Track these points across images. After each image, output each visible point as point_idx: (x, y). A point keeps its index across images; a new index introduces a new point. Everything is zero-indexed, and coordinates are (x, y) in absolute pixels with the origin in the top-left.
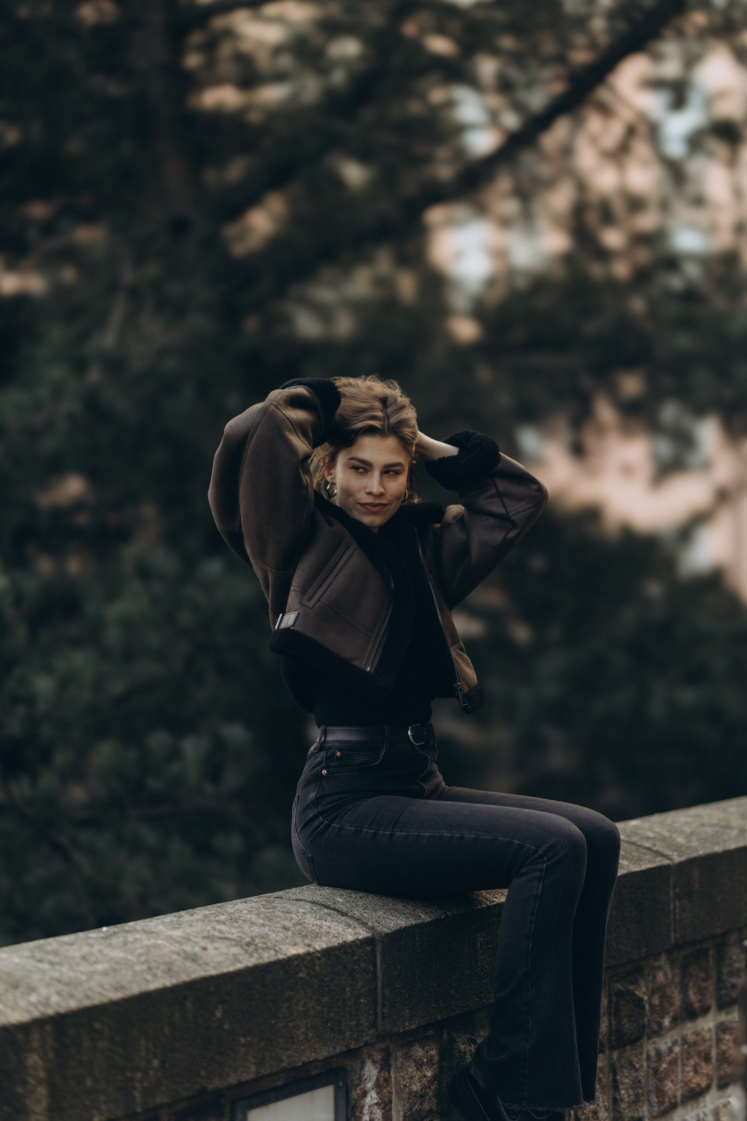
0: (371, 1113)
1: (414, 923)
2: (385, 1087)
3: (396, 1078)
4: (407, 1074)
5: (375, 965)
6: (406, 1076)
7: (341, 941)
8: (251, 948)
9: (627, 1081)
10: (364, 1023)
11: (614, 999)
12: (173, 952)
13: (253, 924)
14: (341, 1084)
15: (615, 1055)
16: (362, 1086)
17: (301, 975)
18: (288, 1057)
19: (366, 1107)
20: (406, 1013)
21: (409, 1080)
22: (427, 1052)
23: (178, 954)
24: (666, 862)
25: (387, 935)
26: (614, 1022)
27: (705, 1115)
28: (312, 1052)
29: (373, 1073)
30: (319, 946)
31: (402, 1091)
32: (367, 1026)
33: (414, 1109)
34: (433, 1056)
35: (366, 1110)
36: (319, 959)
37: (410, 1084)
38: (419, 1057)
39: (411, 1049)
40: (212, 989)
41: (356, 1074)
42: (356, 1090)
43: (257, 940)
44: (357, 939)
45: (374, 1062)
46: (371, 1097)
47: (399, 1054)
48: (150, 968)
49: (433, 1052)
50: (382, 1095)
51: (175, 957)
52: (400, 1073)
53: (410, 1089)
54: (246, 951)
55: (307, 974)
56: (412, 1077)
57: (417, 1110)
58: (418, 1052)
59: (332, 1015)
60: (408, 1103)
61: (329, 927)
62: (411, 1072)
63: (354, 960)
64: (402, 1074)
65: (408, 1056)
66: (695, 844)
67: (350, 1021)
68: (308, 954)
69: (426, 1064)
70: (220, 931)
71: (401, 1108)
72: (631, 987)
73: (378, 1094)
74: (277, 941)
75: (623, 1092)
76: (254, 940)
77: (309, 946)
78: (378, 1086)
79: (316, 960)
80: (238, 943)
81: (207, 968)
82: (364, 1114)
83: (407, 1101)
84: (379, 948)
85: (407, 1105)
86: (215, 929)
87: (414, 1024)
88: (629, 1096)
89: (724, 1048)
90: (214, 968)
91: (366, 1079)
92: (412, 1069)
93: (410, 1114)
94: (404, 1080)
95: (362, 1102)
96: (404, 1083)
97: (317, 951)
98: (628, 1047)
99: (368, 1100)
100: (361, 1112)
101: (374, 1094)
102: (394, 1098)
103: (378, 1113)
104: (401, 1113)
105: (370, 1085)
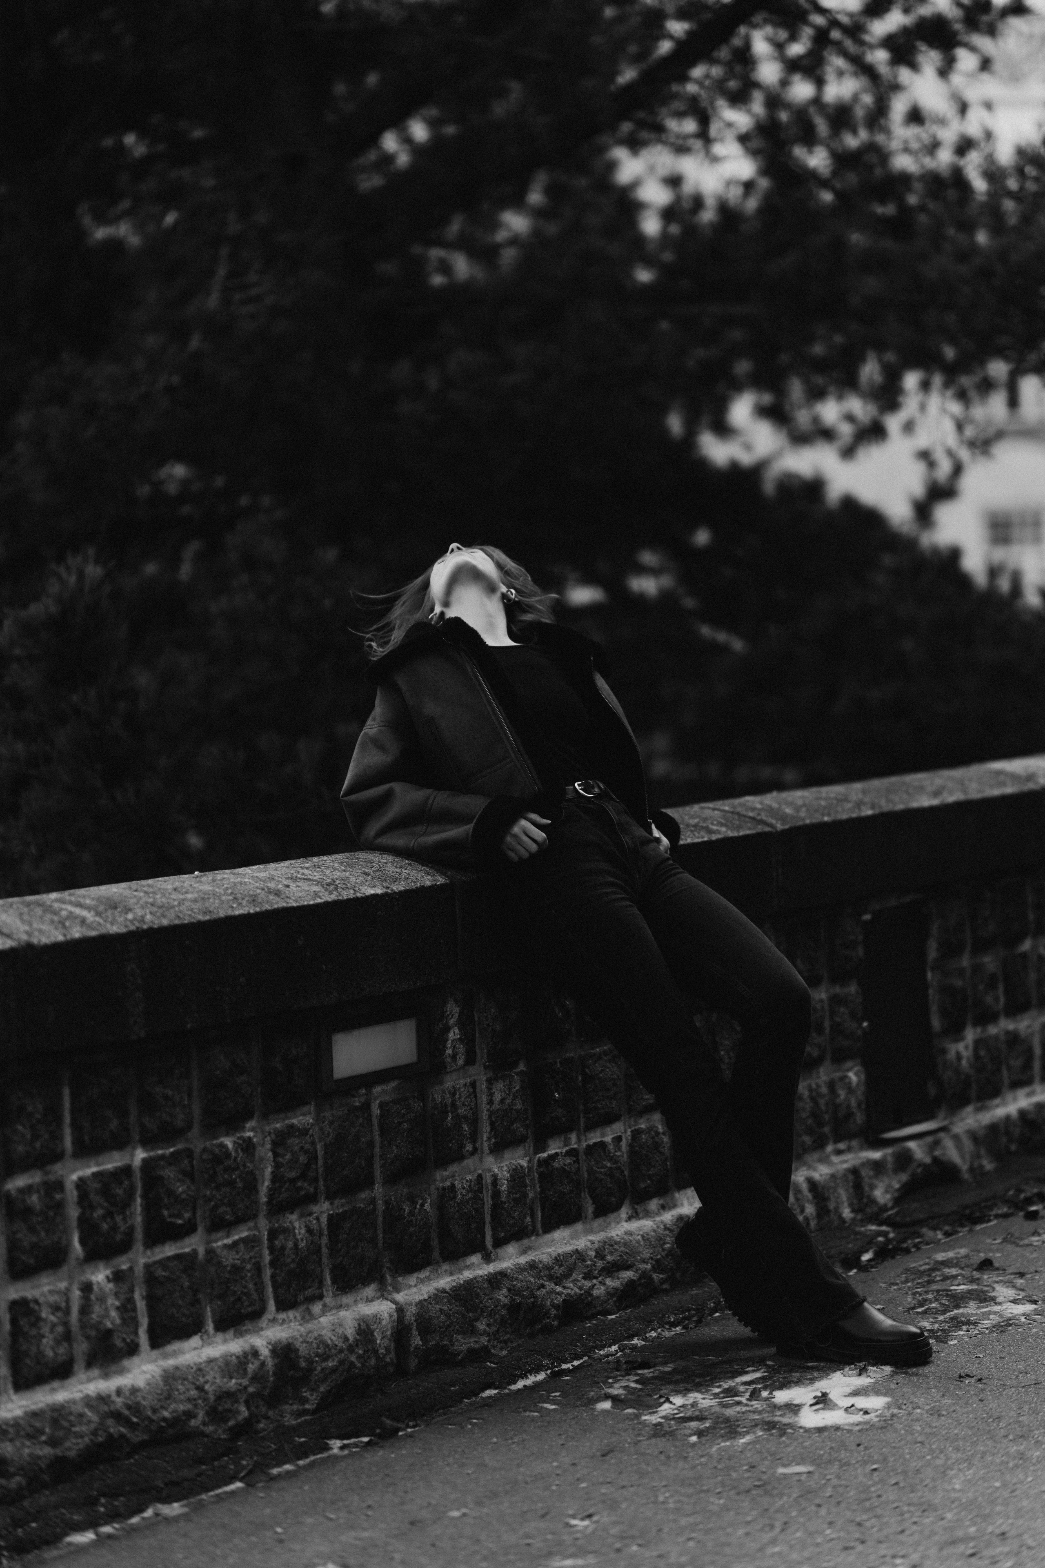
0: (454, 1048)
2: (468, 1025)
3: (479, 1018)
4: (489, 1014)
5: (454, 910)
6: (489, 1016)
7: (419, 885)
8: (332, 887)
9: (726, 1042)
10: (443, 962)
12: (257, 888)
13: (334, 869)
14: (423, 1018)
16: (445, 1021)
17: (379, 913)
18: (369, 986)
19: (450, 1042)
20: (486, 956)
21: (492, 1020)
22: (511, 996)
23: (263, 889)
24: (767, 829)
25: (465, 883)
27: (818, 1086)
28: (392, 984)
29: (455, 1011)
30: (397, 888)
31: (485, 1030)
32: (447, 965)
33: (498, 1048)
34: (517, 1001)
35: (449, 1044)
36: (396, 899)
37: (493, 1024)
38: (501, 1000)
39: (494, 992)
40: (293, 919)
41: (438, 1011)
42: (438, 1024)
43: (338, 882)
44: (435, 884)
45: (456, 1001)
46: (454, 1033)
47: (482, 996)
48: (235, 898)
49: (517, 998)
50: (464, 1032)
51: (259, 891)
52: (482, 1013)
53: (492, 1029)
54: (326, 890)
55: (386, 913)
56: (495, 1017)
57: (500, 1048)
58: (501, 996)
59: (411, 952)
61: (409, 874)
62: (493, 1013)
63: (432, 904)
64: (485, 1014)
65: (489, 998)
66: (803, 814)
67: (429, 959)
68: (386, 894)
70: (303, 874)
71: (485, 1046)
73: (460, 1030)
74: (356, 883)
75: (722, 1053)
76: (335, 882)
77: (388, 888)
78: (460, 1022)
79: (394, 900)
80: (319, 883)
81: (288, 900)
82: (447, 1048)
83: (491, 1040)
84: (457, 895)
85: (491, 1043)
86: (299, 872)
88: (730, 1058)
89: (838, 1019)
90: (296, 901)
91: (448, 1015)
92: (493, 1010)
93: (494, 1052)
95: (446, 1036)
97: (395, 893)
99: (451, 1035)
100: (445, 1047)
101: (457, 1031)
102: (477, 1035)
103: (461, 1048)
104: (486, 1051)
105: (452, 1022)
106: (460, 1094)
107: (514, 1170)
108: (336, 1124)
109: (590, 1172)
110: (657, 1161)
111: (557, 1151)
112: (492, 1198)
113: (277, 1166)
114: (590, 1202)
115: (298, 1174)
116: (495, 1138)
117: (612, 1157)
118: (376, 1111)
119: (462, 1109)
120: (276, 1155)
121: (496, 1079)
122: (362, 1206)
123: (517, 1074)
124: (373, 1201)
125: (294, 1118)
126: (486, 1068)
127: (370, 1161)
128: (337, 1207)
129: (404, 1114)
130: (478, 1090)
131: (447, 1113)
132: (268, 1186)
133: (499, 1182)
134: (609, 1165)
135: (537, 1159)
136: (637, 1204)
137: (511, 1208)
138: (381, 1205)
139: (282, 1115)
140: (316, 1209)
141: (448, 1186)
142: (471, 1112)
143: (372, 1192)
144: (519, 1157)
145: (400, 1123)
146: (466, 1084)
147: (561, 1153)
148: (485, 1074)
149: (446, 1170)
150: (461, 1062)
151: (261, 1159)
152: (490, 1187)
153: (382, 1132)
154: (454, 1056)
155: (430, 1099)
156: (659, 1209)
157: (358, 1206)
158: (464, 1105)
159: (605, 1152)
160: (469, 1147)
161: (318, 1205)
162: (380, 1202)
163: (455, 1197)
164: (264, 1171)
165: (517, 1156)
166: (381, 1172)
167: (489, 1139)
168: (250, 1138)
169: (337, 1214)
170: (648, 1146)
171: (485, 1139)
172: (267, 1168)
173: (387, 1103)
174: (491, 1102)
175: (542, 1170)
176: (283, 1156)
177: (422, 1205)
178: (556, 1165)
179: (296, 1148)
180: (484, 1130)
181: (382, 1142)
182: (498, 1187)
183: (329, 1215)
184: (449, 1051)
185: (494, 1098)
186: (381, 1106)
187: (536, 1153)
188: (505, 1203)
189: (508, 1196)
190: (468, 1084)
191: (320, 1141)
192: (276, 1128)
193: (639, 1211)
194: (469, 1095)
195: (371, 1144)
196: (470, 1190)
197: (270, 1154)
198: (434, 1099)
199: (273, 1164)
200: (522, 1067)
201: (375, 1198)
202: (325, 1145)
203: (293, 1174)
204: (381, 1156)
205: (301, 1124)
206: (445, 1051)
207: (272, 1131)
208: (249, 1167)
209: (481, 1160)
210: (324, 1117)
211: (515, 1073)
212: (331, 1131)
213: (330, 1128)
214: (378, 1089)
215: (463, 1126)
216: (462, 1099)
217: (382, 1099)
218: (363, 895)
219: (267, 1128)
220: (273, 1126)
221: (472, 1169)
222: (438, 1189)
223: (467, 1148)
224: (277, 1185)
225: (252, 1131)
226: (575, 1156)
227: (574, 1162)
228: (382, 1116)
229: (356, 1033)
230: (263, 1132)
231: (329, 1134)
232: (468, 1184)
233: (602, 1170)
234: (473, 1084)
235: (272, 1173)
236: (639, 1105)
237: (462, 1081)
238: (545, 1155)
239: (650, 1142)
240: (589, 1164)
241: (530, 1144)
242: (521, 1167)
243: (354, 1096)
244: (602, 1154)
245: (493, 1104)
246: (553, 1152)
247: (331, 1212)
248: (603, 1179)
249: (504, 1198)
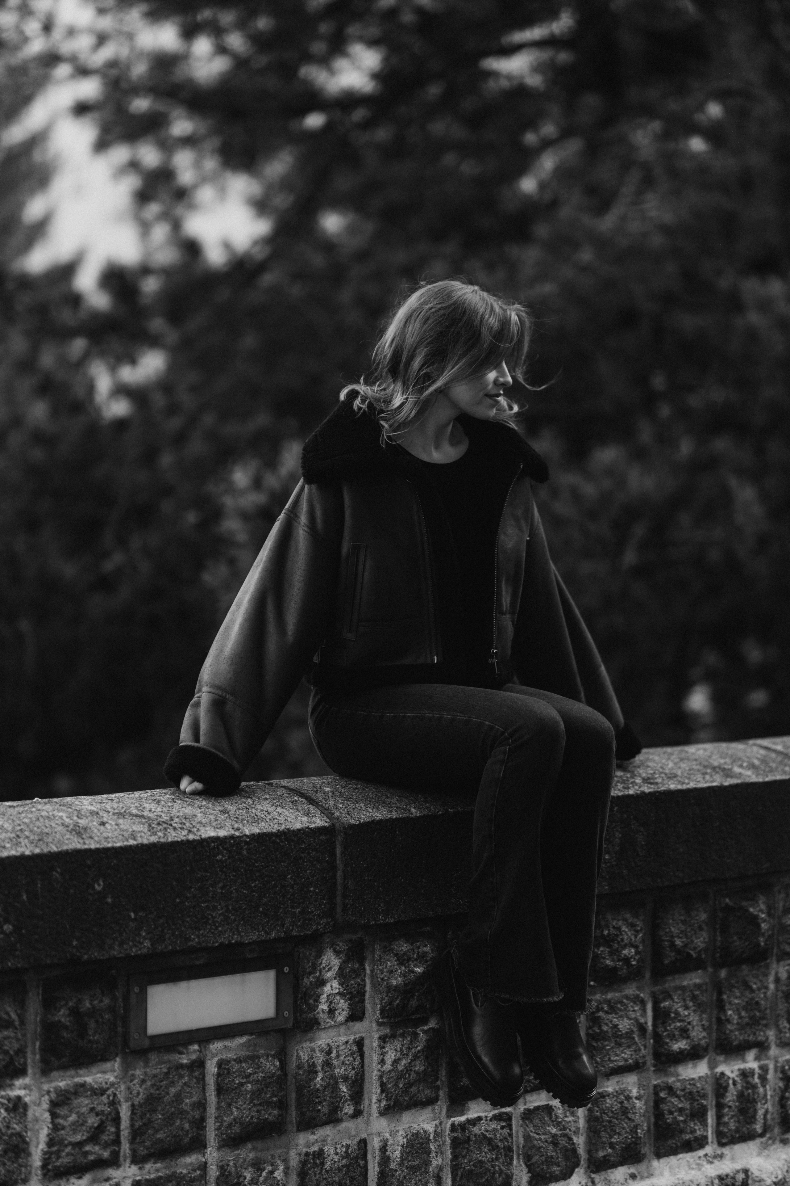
0: (331, 1003)
1: (394, 817)
2: (353, 978)
3: (372, 971)
4: (386, 967)
5: (333, 854)
6: (385, 969)
7: (283, 828)
8: (161, 827)
9: (737, 1001)
10: (313, 912)
11: (720, 914)
14: (286, 969)
15: (723, 973)
16: (318, 974)
17: (219, 857)
18: (198, 937)
19: (325, 996)
20: (380, 905)
21: (387, 974)
22: (419, 948)
23: (67, 826)
25: (352, 826)
26: (719, 939)
28: (234, 934)
29: (335, 963)
30: (250, 831)
31: (379, 984)
32: (319, 915)
33: (395, 1004)
34: (427, 953)
35: (323, 998)
36: (246, 843)
37: (389, 978)
38: (402, 952)
39: (393, 943)
40: (89, 862)
41: (308, 962)
42: (308, 978)
43: (176, 820)
44: (308, 828)
45: (337, 953)
46: (331, 986)
47: (377, 947)
49: (427, 949)
50: (348, 986)
52: (377, 966)
53: (387, 983)
54: (152, 829)
55: (229, 858)
56: (392, 971)
57: (398, 1004)
58: (403, 947)
59: (265, 900)
60: (387, 996)
62: (390, 966)
63: (301, 848)
64: (380, 967)
65: (387, 950)
67: (292, 907)
68: (232, 837)
69: (416, 960)
70: (142, 809)
71: (377, 1001)
72: (744, 904)
73: (341, 984)
74: (200, 823)
75: (730, 1012)
76: (172, 820)
77: (238, 829)
78: (341, 975)
79: (243, 844)
82: (320, 1003)
83: (385, 994)
84: (340, 839)
85: (386, 998)
87: (391, 917)
88: (740, 1017)
91: (324, 968)
92: (391, 963)
93: (389, 1008)
94: (382, 973)
95: (319, 990)
96: (382, 977)
97: (246, 835)
98: (744, 967)
99: (327, 989)
100: (317, 1000)
101: (335, 984)
102: (368, 988)
103: (342, 1004)
104: (379, 1006)
105: (329, 974)
106: (337, 1052)
107: (413, 1135)
108: (149, 1083)
109: (527, 1138)
110: (624, 1128)
111: (481, 1114)
112: (380, 1165)
113: (56, 1127)
114: (525, 1170)
115: (84, 1138)
116: (387, 1100)
117: (560, 1122)
118: (211, 1067)
119: (340, 1068)
120: (54, 1115)
121: (393, 1036)
122: (185, 1171)
123: (425, 1032)
124: (204, 1167)
125: (88, 1076)
126: (380, 1024)
127: (200, 1123)
128: (149, 1173)
129: (250, 1074)
130: (365, 1049)
131: (316, 1072)
132: (42, 1150)
133: (389, 1149)
134: (554, 1131)
135: (450, 1123)
136: (594, 1173)
137: (405, 1177)
138: (213, 1172)
139: (73, 1072)
140: (115, 1174)
141: (314, 1152)
142: (353, 1072)
143: (204, 1156)
144: (423, 1121)
145: (242, 1084)
146: (347, 1042)
147: (486, 1117)
148: (378, 1031)
149: (313, 1133)
150: (341, 1018)
151: (36, 1120)
152: (377, 1153)
153: (220, 1090)
154: (331, 1012)
155: (295, 1057)
156: (626, 1179)
157: (178, 1171)
158: (343, 1063)
159: (551, 1118)
160: (349, 1109)
161: (121, 1169)
162: (214, 1167)
163: (323, 1164)
164: (39, 1132)
165: (421, 1120)
166: (216, 1135)
167: (379, 1101)
168: (19, 1098)
169: (146, 1180)
170: (613, 1112)
171: (374, 1100)
172: (42, 1129)
173: (228, 1062)
174: (382, 1062)
175: (455, 1135)
176: (65, 1118)
177: (272, 1172)
178: (476, 1130)
179: (84, 1110)
180: (374, 1091)
181: (218, 1103)
182: (388, 1153)
183: (134, 1181)
184: (324, 1007)
185: (385, 1058)
186: (220, 1065)
187: (449, 1117)
188: (396, 1171)
189: (401, 1164)
190: (351, 1041)
191: (126, 1101)
192: (60, 1087)
193: (597, 1181)
194: (353, 1053)
195: (202, 1105)
196: (347, 1155)
197: (47, 1116)
198: (299, 1057)
199: (50, 1126)
200: (432, 1024)
201: (206, 1163)
202: (133, 1105)
203: (78, 1138)
204: (216, 1118)
205: (96, 1083)
206: (317, 1006)
207: (52, 1090)
208: (15, 1129)
209: (367, 1123)
210: (133, 1075)
211: (421, 1030)
212: (141, 1090)
213: (141, 1086)
214: (216, 1046)
215: (341, 1086)
216: (342, 1058)
217: (224, 1057)
218: (198, 838)
219: (46, 1087)
220: (54, 1084)
221: (353, 1133)
222: (300, 1155)
223: (346, 1111)
224: (55, 1149)
225: (25, 1089)
226: (505, 1121)
227: (502, 1128)
228: (219, 1075)
229: (183, 985)
230: (40, 1089)
231: (138, 1094)
232: (344, 1150)
233: (543, 1137)
234: (360, 1043)
235: (48, 1135)
236: (604, 1066)
237: (344, 1039)
238: (463, 1119)
239: (616, 1107)
240: (525, 1129)
241: (442, 1106)
242: (425, 1132)
243: (181, 1053)
244: (546, 1119)
245: (384, 1064)
246: (475, 1115)
247: (138, 1178)
248: (542, 1147)
249: (393, 1166)
